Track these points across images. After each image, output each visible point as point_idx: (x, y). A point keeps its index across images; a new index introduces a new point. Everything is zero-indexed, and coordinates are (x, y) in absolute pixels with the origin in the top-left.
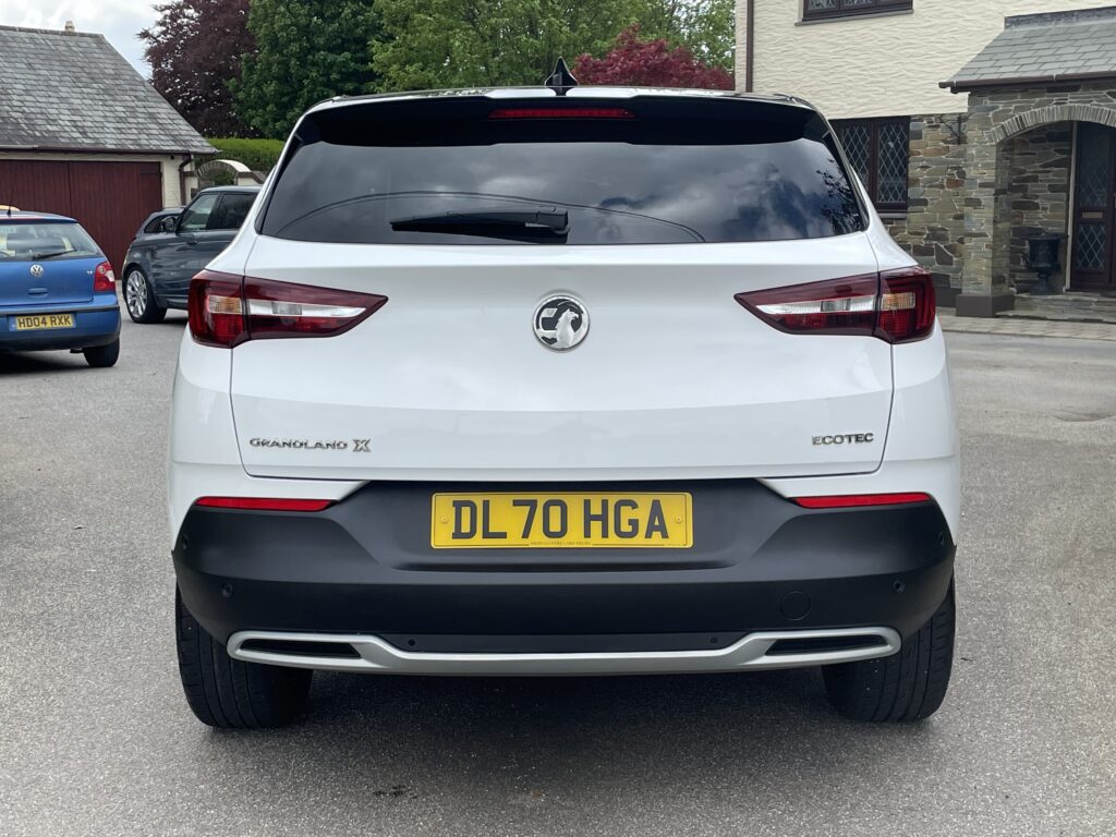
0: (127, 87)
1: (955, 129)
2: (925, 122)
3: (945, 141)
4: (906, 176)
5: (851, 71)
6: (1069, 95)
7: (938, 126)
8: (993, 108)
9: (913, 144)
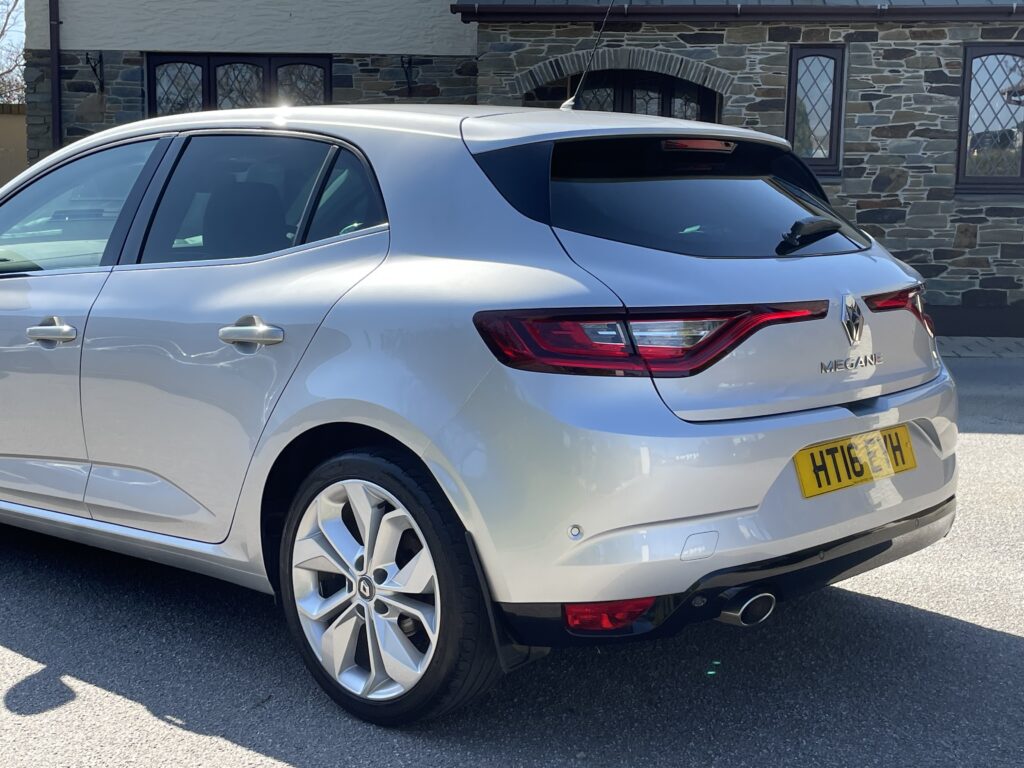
2: (356, 64)
3: (384, 92)
6: (626, 35)
7: (378, 71)
8: (515, 47)
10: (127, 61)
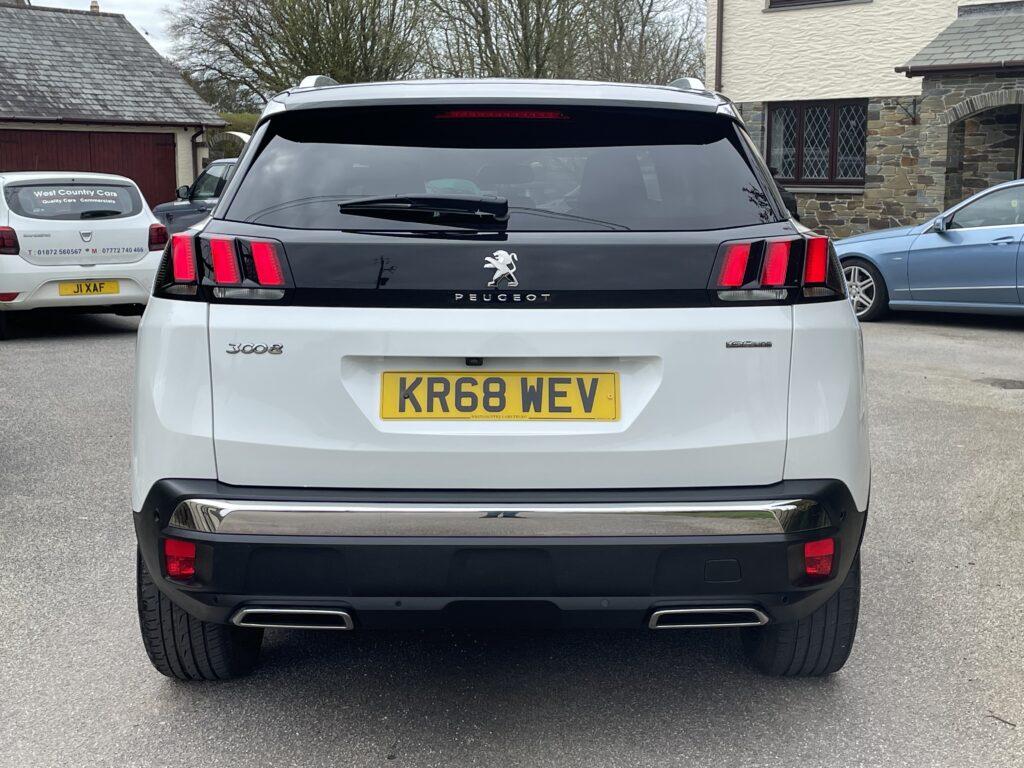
0: (145, 64)
1: (911, 111)
2: (883, 104)
3: (901, 122)
4: (864, 154)
5: (814, 55)
6: (1017, 80)
7: (895, 108)
8: (945, 92)
9: (871, 124)
10: (756, 109)
